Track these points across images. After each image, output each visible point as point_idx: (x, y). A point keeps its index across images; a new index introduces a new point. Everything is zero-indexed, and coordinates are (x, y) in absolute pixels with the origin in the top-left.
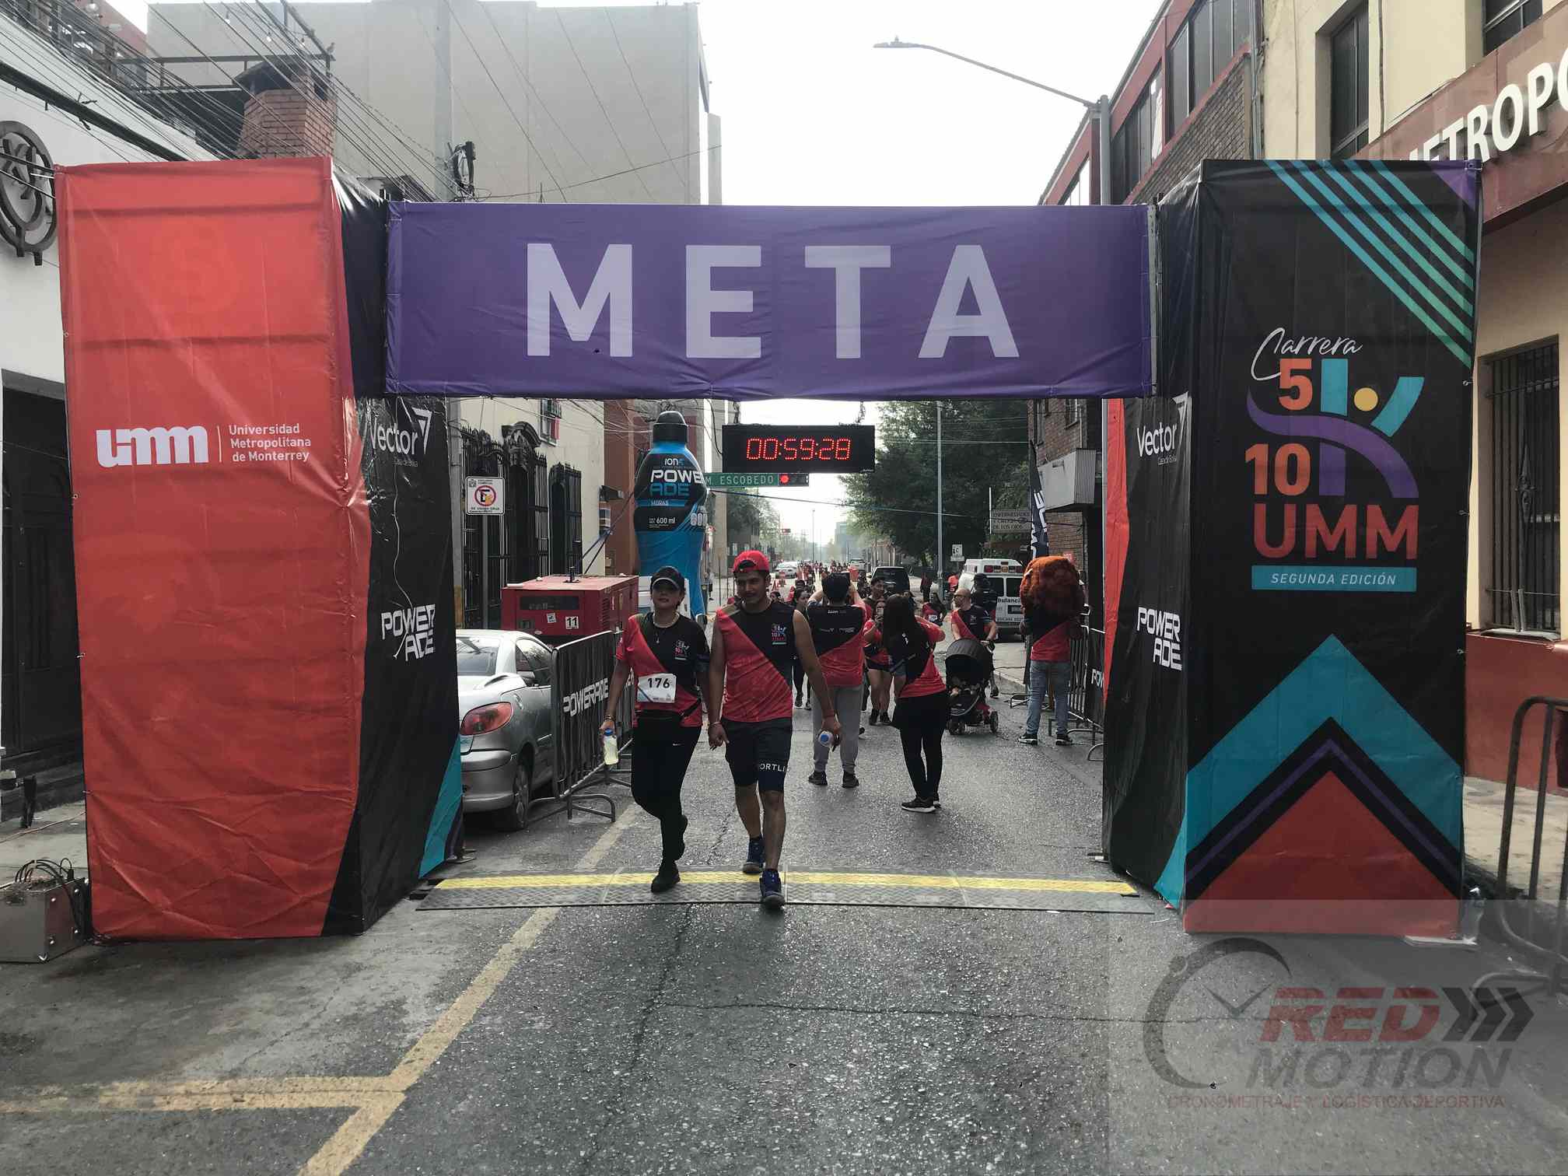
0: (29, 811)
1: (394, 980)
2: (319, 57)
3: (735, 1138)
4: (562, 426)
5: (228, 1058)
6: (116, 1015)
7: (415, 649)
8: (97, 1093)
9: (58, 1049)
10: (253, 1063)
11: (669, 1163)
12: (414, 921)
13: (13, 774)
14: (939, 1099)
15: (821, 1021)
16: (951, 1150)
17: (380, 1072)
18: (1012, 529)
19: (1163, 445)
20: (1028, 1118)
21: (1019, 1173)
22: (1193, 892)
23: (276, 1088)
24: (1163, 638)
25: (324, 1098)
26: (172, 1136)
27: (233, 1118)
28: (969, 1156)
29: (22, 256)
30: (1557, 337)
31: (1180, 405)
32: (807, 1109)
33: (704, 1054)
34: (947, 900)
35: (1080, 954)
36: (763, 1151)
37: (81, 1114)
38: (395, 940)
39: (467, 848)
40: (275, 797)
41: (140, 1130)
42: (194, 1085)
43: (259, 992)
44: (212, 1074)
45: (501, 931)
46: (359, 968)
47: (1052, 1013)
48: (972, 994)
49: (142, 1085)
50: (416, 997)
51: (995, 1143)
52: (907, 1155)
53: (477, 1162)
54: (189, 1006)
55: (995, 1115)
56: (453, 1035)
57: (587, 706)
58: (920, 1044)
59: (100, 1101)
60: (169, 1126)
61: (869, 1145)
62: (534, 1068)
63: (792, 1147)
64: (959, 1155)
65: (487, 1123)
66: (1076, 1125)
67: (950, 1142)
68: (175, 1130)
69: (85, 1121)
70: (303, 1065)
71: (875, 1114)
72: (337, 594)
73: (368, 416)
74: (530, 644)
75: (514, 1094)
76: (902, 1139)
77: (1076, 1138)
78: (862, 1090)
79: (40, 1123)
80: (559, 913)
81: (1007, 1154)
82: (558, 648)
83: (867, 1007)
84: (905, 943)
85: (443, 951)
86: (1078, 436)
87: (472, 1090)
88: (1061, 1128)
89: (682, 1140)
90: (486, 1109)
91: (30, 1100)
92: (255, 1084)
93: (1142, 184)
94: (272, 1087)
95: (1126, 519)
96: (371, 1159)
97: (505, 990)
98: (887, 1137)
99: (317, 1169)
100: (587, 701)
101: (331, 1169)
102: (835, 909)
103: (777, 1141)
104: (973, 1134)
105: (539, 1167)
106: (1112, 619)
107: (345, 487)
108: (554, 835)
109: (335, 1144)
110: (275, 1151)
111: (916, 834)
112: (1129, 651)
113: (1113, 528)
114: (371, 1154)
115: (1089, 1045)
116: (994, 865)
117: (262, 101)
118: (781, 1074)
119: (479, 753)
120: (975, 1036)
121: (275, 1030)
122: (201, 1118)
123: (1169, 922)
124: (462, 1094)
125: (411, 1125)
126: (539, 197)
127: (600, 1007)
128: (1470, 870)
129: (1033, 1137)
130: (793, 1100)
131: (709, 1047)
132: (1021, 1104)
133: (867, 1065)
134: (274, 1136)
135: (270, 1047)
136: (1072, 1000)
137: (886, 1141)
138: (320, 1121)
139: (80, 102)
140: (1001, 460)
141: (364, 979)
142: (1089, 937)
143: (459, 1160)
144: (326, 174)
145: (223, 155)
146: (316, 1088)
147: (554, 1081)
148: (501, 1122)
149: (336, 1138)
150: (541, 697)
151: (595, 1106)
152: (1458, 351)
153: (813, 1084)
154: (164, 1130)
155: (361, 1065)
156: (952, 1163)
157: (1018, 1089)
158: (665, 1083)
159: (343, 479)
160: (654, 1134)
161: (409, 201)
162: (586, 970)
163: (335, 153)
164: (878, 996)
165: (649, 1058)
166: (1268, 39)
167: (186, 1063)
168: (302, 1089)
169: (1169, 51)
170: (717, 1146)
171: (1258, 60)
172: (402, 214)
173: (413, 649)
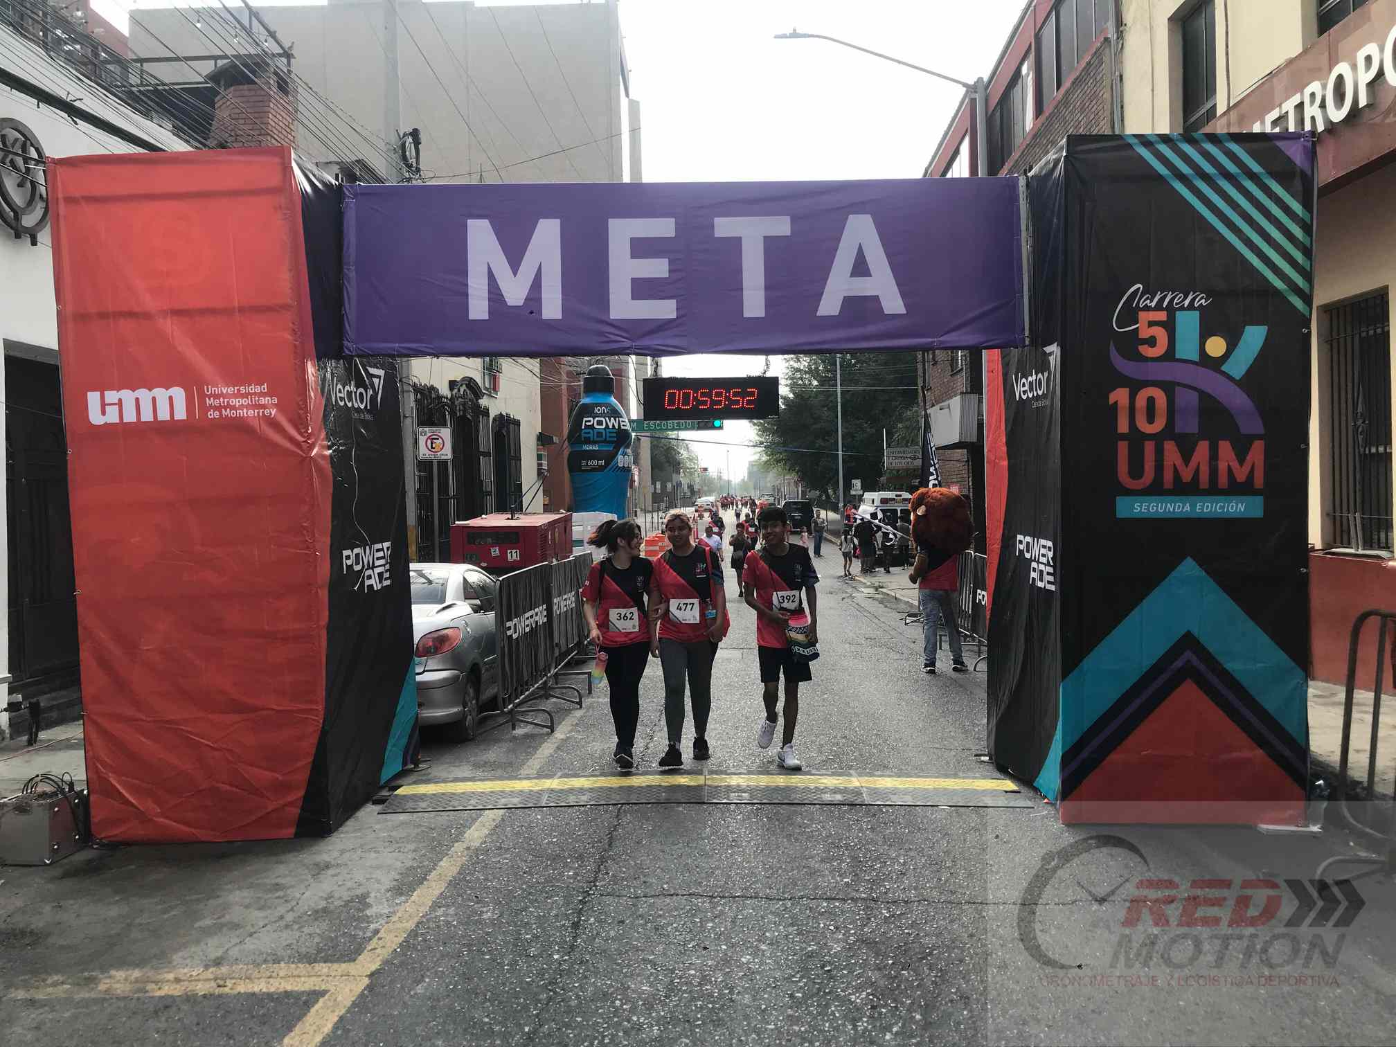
0: (34, 730)
1: (359, 876)
2: (280, 55)
3: (662, 1014)
4: (503, 383)
5: (213, 947)
6: (114, 912)
7: (374, 582)
8: (97, 981)
9: (62, 942)
10: (234, 952)
11: (604, 1037)
12: (375, 823)
13: (20, 698)
14: (843, 976)
15: (738, 908)
16: (854, 1022)
17: (346, 958)
18: (905, 466)
19: (1036, 390)
20: (922, 992)
21: (914, 1041)
22: (1069, 789)
23: (256, 974)
24: (1038, 562)
25: (298, 983)
26: (163, 1019)
27: (217, 1001)
28: (870, 1027)
29: (20, 238)
30: (1387, 288)
31: (1051, 354)
32: (726, 987)
33: (634, 939)
34: (850, 798)
35: (968, 845)
36: (687, 1025)
37: (83, 1000)
38: (359, 841)
40: (252, 715)
41: (134, 1013)
42: (183, 972)
43: (240, 889)
44: (198, 962)
45: (453, 831)
46: (327, 866)
47: (943, 898)
48: (872, 882)
49: (136, 973)
50: (378, 891)
51: (893, 1015)
52: (815, 1027)
53: (433, 1038)
54: (178, 902)
55: (893, 990)
56: (411, 925)
57: (527, 630)
58: (826, 927)
59: (100, 988)
60: (160, 1009)
61: (781, 1018)
62: (483, 953)
63: (713, 1021)
64: (861, 1026)
65: (442, 1003)
66: (965, 999)
67: (853, 1014)
68: (166, 1013)
69: (87, 1007)
70: (279, 954)
71: (786, 991)
72: (303, 534)
73: (329, 375)
74: (476, 576)
75: (467, 978)
76: (810, 1013)
77: (965, 1009)
78: (775, 969)
79: (46, 1008)
80: (504, 815)
81: (904, 1025)
82: (501, 579)
83: (778, 895)
84: (812, 837)
85: (402, 850)
86: (962, 381)
87: (428, 974)
88: (951, 1001)
89: (614, 1016)
90: (441, 990)
91: (37, 988)
92: (237, 971)
93: (1015, 155)
94: (251, 974)
95: (1005, 456)
96: (340, 1036)
97: (457, 884)
98: (797, 1011)
100: (528, 626)
102: (749, 807)
103: (699, 1016)
104: (873, 1007)
105: (489, 1041)
106: (996, 546)
107: (308, 439)
108: (500, 745)
109: (307, 1024)
110: (254, 1030)
111: (822, 740)
112: (1010, 574)
113: (994, 464)
114: (339, 1032)
115: (976, 926)
116: (891, 765)
117: (230, 96)
118: (703, 956)
119: (432, 673)
120: (875, 919)
121: (254, 923)
122: (189, 1001)
123: (1049, 814)
124: (419, 977)
125: (374, 1006)
126: (479, 177)
127: (541, 898)
128: (1315, 765)
129: (927, 1009)
130: (713, 979)
131: (638, 933)
132: (916, 980)
133: (778, 946)
134: (253, 1017)
135: (248, 938)
136: (961, 886)
137: (797, 1014)
138: (293, 1004)
139: (68, 100)
140: (894, 403)
141: (333, 876)
142: (976, 830)
143: (417, 1036)
144: (286, 161)
145: (197, 145)
146: (290, 974)
147: (502, 964)
148: (456, 1001)
149: (308, 1018)
150: (488, 623)
151: (538, 986)
152: (1297, 302)
153: (731, 964)
154: (156, 1013)
155: (330, 952)
156: (855, 1034)
157: (913, 966)
158: (602, 965)
159: (307, 432)
160: (590, 1011)
161: (362, 184)
162: (530, 865)
163: (296, 141)
164: (789, 885)
165: (585, 943)
166: (1125, 25)
167: (175, 952)
168: (278, 975)
169: (1038, 36)
170: (646, 1021)
171: (1117, 43)
172: (355, 195)
173: (372, 582)
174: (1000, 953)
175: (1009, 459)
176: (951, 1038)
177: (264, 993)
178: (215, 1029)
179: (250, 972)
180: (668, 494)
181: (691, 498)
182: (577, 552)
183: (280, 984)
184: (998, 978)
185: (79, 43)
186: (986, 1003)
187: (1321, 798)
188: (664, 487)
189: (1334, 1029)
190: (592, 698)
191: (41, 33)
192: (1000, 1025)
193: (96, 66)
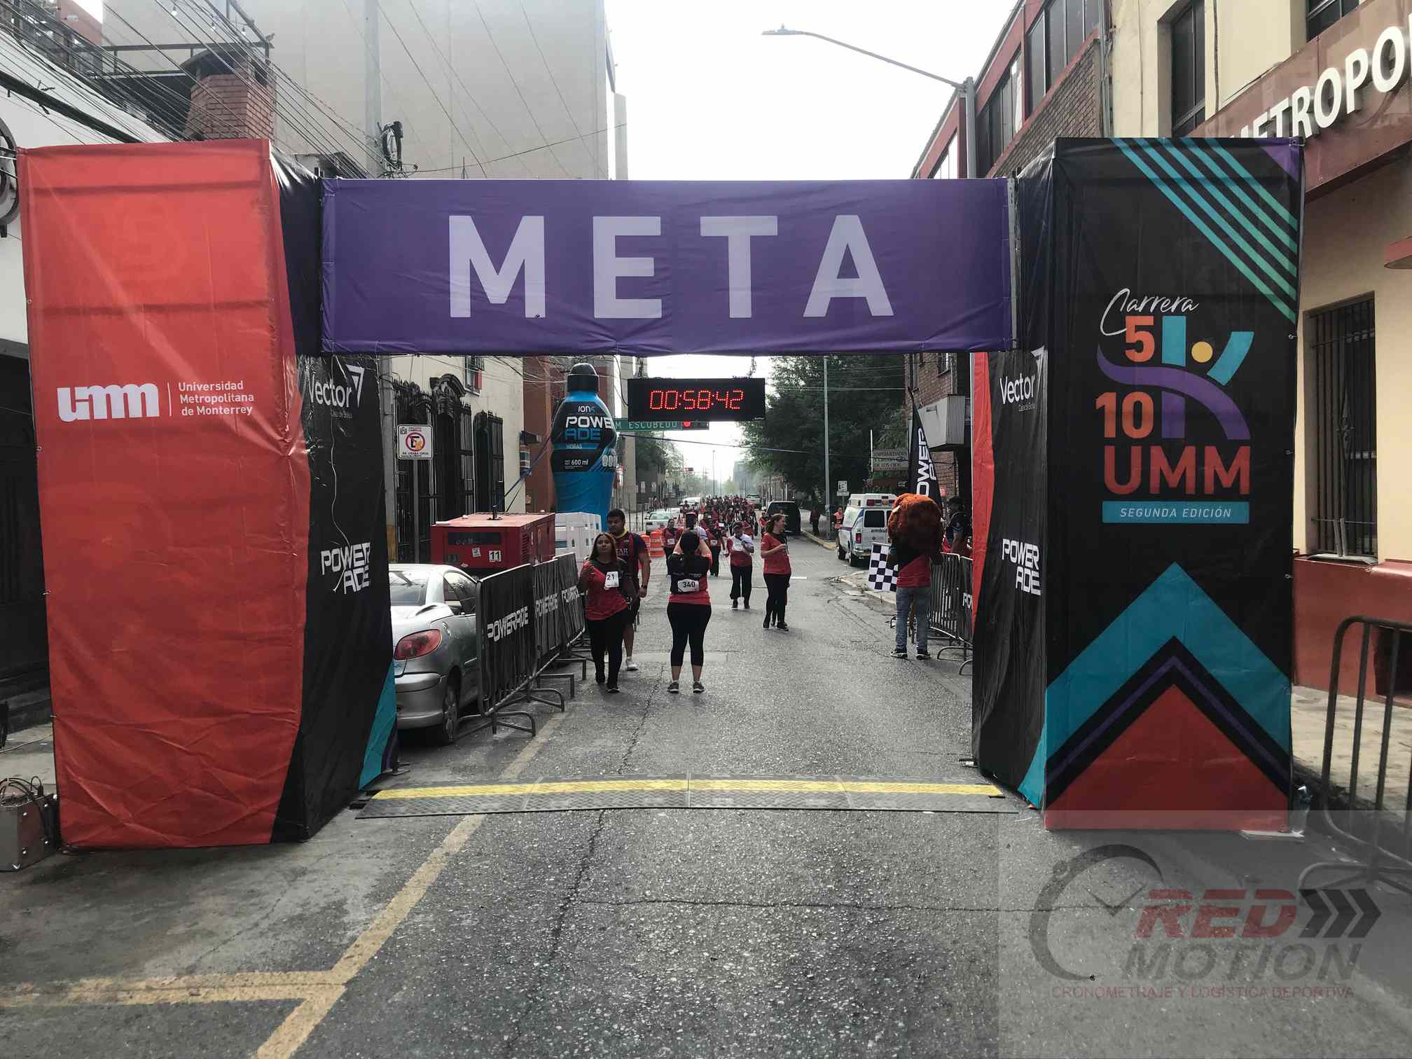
1: (336, 882)
2: (258, 44)
3: (643, 1021)
4: (485, 381)
5: (185, 955)
6: (84, 918)
7: (353, 584)
8: (67, 990)
9: (30, 950)
10: (208, 960)
11: (584, 1046)
12: (353, 828)
14: (826, 983)
15: (720, 915)
16: (836, 1029)
17: (323, 966)
18: (892, 467)
19: (1023, 394)
20: (905, 999)
21: (897, 1049)
22: (1055, 795)
23: (229, 983)
24: (1024, 567)
25: (273, 991)
26: (134, 1028)
27: (190, 1010)
28: (852, 1034)
30: (1372, 294)
31: (1038, 358)
32: (708, 995)
33: (615, 946)
34: (834, 803)
35: (952, 850)
37: (53, 1008)
38: (336, 846)
39: (401, 760)
40: (227, 719)
41: (106, 1022)
42: (155, 980)
43: (214, 895)
44: (171, 970)
45: (432, 837)
46: (304, 872)
47: (927, 904)
48: (856, 888)
49: (106, 982)
50: (355, 897)
51: (876, 1023)
52: (797, 1035)
53: (411, 1047)
54: (150, 909)
55: (875, 997)
56: (389, 932)
57: (509, 632)
58: (809, 934)
59: (70, 997)
60: (132, 1018)
61: (763, 1026)
62: (462, 961)
63: (694, 1029)
64: (843, 1033)
65: (420, 1011)
66: (948, 1005)
67: (835, 1021)
68: (137, 1022)
69: (56, 1015)
70: (253, 961)
71: (769, 998)
72: (280, 535)
73: (307, 373)
74: (456, 577)
75: (445, 985)
76: (792, 1020)
77: (948, 1016)
78: (757, 977)
79: (15, 1017)
80: (485, 820)
81: (886, 1032)
82: (482, 580)
83: (761, 901)
84: (795, 843)
85: (380, 855)
86: (949, 384)
87: (406, 982)
88: (934, 1008)
89: (595, 1024)
90: (419, 999)
91: (5, 996)
92: (210, 979)
93: (1004, 156)
94: (224, 983)
95: (992, 459)
96: (315, 1046)
97: (437, 889)
98: (779, 1019)
100: (509, 628)
102: (733, 812)
103: (680, 1024)
104: (856, 1015)
105: (467, 1050)
106: (981, 550)
107: (286, 438)
108: (481, 748)
109: (282, 1033)
110: (228, 1040)
111: (807, 744)
112: (995, 578)
113: (980, 468)
114: (315, 1042)
115: (960, 932)
116: (875, 770)
117: (206, 86)
118: (685, 963)
119: (411, 676)
120: (859, 926)
121: (227, 930)
122: (161, 1010)
123: (1032, 820)
124: (397, 986)
125: (351, 1014)
126: (461, 171)
127: (521, 905)
128: (1298, 771)
129: (910, 1016)
130: (695, 986)
131: (620, 940)
132: (899, 987)
133: (761, 953)
134: (227, 1026)
135: (222, 946)
136: (944, 893)
137: (779, 1022)
138: (268, 1012)
139: (39, 89)
140: (881, 405)
141: (308, 882)
142: (960, 835)
143: (395, 1045)
144: (264, 154)
145: (173, 136)
146: (265, 982)
147: (481, 972)
148: (433, 1011)
149: (283, 1027)
150: (468, 625)
151: (517, 994)
152: (1283, 308)
153: (713, 971)
154: (127, 1022)
155: (305, 960)
156: (837, 1042)
157: (896, 973)
158: (582, 973)
159: (284, 430)
160: (570, 1019)
161: (341, 178)
162: (511, 871)
163: (274, 133)
164: (772, 891)
165: (565, 950)
166: (1115, 27)
167: (147, 960)
168: (252, 983)
169: (1027, 37)
170: (627, 1029)
171: (1107, 45)
172: (335, 190)
173: (351, 583)
174: (983, 960)
175: (995, 464)
176: (933, 1046)
177: (238, 1002)
178: (188, 1039)
179: (224, 980)
180: (653, 495)
181: (676, 497)
182: (560, 553)
183: (255, 993)
184: (981, 985)
185: (49, 29)
186: (969, 1010)
187: (1303, 804)
188: (648, 487)
189: (1315, 1036)
190: (575, 701)
191: (13, 20)
192: (982, 1033)
193: (68, 54)
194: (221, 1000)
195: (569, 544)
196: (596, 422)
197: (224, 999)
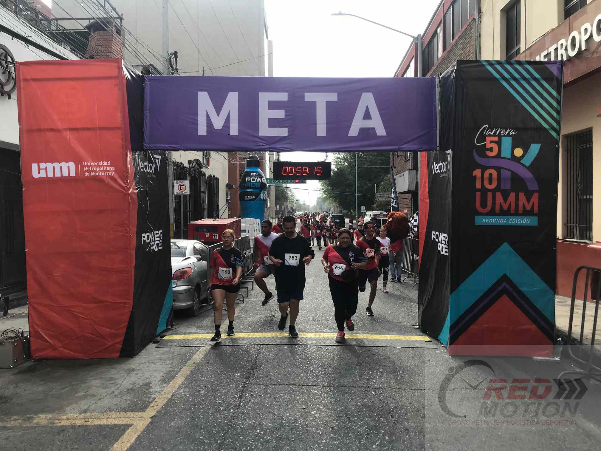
0: (6, 309)
1: (147, 374)
2: (117, 18)
3: (277, 435)
4: (212, 162)
5: (84, 405)
6: (41, 388)
7: (155, 248)
8: (33, 419)
9: (18, 402)
10: (93, 407)
11: (252, 446)
12: (154, 352)
14: (355, 420)
15: (310, 390)
16: (360, 440)
17: (141, 410)
18: (384, 200)
19: (442, 169)
20: (389, 427)
21: (385, 448)
22: (453, 341)
23: (101, 417)
24: (441, 243)
25: (120, 421)
26: (61, 436)
27: (85, 428)
28: (366, 442)
29: (3, 96)
30: (592, 128)
31: (448, 154)
32: (305, 424)
33: (265, 403)
34: (359, 343)
35: (409, 364)
36: (288, 441)
37: (27, 427)
38: (147, 359)
39: (175, 323)
40: (102, 304)
41: (49, 433)
42: (70, 415)
43: (95, 379)
44: (77, 411)
45: (188, 356)
46: (133, 370)
47: (398, 387)
48: (368, 379)
49: (50, 416)
50: (155, 381)
51: (376, 437)
52: (343, 442)
53: (178, 445)
54: (68, 385)
55: (376, 426)
56: (169, 396)
58: (348, 399)
59: (34, 422)
60: (60, 431)
61: (328, 438)
62: (200, 409)
63: (299, 439)
64: (362, 442)
65: (182, 430)
66: (407, 430)
67: (359, 437)
68: (63, 433)
69: (28, 430)
70: (112, 408)
71: (331, 426)
72: (125, 226)
73: (137, 158)
74: (199, 245)
75: (193, 419)
76: (341, 436)
77: (407, 435)
78: (326, 417)
79: (11, 430)
80: (210, 349)
81: (381, 441)
82: (210, 247)
83: (328, 385)
84: (342, 360)
85: (166, 363)
86: (409, 165)
87: (176, 417)
88: (401, 431)
89: (257, 436)
90: (182, 424)
91: (7, 421)
92: (94, 415)
93: (434, 68)
95: (428, 197)
96: (138, 444)
97: (190, 379)
99: (117, 448)
101: (123, 448)
102: (316, 347)
103: (293, 437)
104: (368, 434)
105: (202, 447)
106: (423, 236)
107: (128, 185)
108: (208, 318)
109: (124, 438)
110: (101, 441)
112: (429, 248)
113: (423, 201)
114: (138, 442)
115: (412, 399)
116: (377, 329)
117: (95, 35)
118: (295, 411)
119: (179, 287)
120: (369, 396)
121: (101, 394)
122: (73, 428)
123: (443, 351)
124: (173, 419)
125: (153, 431)
126: (202, 73)
127: (226, 385)
128: (558, 331)
129: (391, 434)
130: (299, 421)
131: (267, 400)
132: (386, 422)
133: (327, 407)
134: (101, 435)
135: (99, 401)
136: (406, 382)
137: (335, 436)
138: (118, 430)
139: (25, 36)
140: (380, 174)
141: (135, 374)
142: (413, 358)
143: (172, 444)
144: (120, 65)
145: (81, 57)
146: (117, 417)
147: (208, 414)
148: (188, 430)
149: (124, 435)
150: (203, 265)
151: (224, 423)
152: (554, 134)
153: (307, 415)
154: (59, 433)
155: (134, 407)
156: (360, 445)
157: (385, 416)
158: (251, 414)
159: (127, 182)
160: (246, 434)
161: (152, 75)
162: (221, 371)
163: (124, 56)
164: (332, 381)
165: (244, 405)
166: (482, 13)
167: (67, 407)
168: (111, 417)
169: (444, 17)
170: (270, 439)
171: (479, 20)
172: (150, 80)
173: (154, 247)
174: (422, 411)
175: (429, 199)
176: (401, 447)
177: (105, 425)
178: (84, 440)
179: (99, 416)
180: (282, 211)
182: (243, 235)
183: (112, 421)
184: (421, 422)
185: (29, 11)
186: (416, 432)
188: (280, 207)
190: (248, 298)
191: (14, 7)
193: (37, 21)
194: (98, 424)
195: (247, 231)
196: (259, 180)
197: (99, 424)
